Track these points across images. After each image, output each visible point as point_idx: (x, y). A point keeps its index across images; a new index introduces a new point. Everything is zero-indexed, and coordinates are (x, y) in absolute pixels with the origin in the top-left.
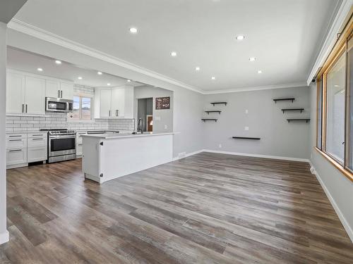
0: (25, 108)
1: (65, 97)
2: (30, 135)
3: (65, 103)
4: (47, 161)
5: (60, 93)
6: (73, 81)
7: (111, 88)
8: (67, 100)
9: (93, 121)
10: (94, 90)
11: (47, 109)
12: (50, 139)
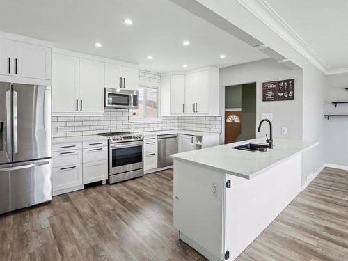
0: (79, 104)
1: (129, 87)
2: (86, 145)
3: (128, 96)
4: (108, 181)
5: (122, 81)
6: (138, 64)
7: (185, 73)
8: (132, 92)
9: (159, 120)
10: (161, 76)
11: (107, 105)
12: (111, 149)
